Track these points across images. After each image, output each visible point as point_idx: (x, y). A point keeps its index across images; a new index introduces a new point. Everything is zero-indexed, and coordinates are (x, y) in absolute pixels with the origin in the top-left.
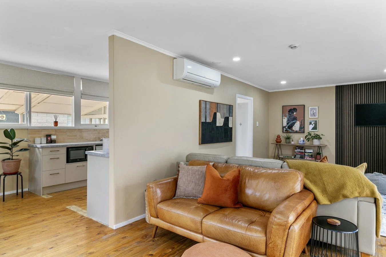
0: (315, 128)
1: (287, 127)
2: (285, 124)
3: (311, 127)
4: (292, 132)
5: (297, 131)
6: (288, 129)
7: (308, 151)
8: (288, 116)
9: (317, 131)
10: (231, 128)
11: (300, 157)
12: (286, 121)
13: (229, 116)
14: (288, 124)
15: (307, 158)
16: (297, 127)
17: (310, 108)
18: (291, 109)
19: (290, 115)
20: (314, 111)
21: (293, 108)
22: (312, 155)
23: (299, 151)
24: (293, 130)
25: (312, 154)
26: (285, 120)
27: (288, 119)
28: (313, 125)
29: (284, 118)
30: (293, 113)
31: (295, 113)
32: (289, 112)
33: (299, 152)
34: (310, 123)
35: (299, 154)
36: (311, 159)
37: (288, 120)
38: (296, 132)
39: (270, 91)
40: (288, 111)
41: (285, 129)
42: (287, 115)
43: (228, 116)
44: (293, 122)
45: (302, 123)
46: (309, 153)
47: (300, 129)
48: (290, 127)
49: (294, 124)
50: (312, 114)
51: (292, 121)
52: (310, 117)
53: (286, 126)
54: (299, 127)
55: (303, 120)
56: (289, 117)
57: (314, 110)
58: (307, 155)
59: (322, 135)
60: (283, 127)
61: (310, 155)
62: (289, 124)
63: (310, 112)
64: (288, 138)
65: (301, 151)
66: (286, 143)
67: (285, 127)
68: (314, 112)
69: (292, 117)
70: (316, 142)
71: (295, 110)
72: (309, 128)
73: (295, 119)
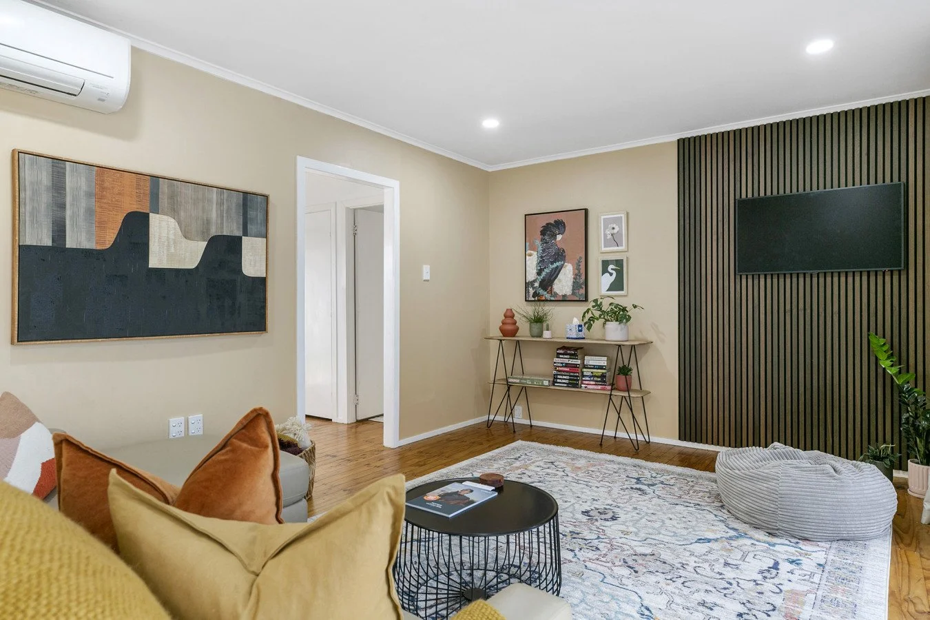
0: (617, 285)
1: (537, 285)
2: (532, 275)
3: (608, 280)
4: (551, 301)
5: (564, 296)
6: (541, 291)
7: (592, 363)
8: (540, 248)
9: (625, 296)
10: (262, 282)
11: (567, 381)
12: (535, 263)
13: (246, 233)
14: (539, 273)
15: (589, 387)
16: (564, 283)
17: (602, 217)
18: (548, 224)
19: (546, 243)
20: (613, 228)
21: (555, 221)
22: (603, 376)
23: (566, 361)
24: (556, 294)
25: (604, 371)
26: (533, 261)
27: (542, 257)
28: (611, 274)
29: (530, 255)
30: (554, 236)
31: (559, 237)
32: (543, 233)
33: (566, 367)
34: (605, 271)
35: (564, 371)
36: (599, 387)
37: (542, 261)
38: (564, 300)
39: (490, 170)
40: (541, 232)
41: (531, 291)
42: (538, 243)
43: (238, 233)
44: (555, 265)
45: (579, 270)
46: (594, 367)
47: (573, 290)
48: (547, 283)
49: (556, 272)
50: (609, 237)
51: (552, 264)
52: (604, 249)
53: (534, 281)
54: (570, 283)
55: (583, 260)
56: (544, 251)
57: (614, 226)
58: (589, 374)
59: (635, 307)
60: (528, 285)
61: (598, 377)
62: (544, 274)
63: (604, 231)
64: (538, 320)
65: (571, 361)
66: (533, 337)
67: (532, 283)
68: (615, 231)
69: (553, 251)
70: (614, 332)
71: (560, 225)
72: (601, 284)
73: (560, 256)
